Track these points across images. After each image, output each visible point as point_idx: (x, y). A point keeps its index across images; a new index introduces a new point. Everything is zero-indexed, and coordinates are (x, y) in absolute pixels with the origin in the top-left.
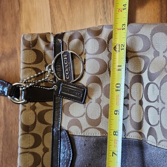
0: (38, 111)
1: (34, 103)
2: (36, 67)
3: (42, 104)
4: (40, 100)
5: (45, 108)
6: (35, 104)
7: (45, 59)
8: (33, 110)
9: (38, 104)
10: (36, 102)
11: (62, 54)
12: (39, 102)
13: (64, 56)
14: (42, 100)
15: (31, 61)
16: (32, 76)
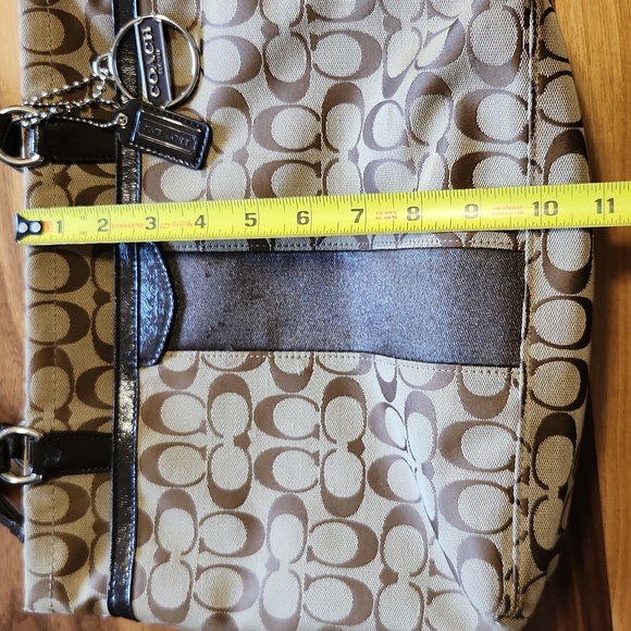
0: (75, 190)
1: (63, 166)
2: (65, 62)
3: (86, 170)
4: (80, 159)
6: (67, 168)
7: (89, 39)
8: (62, 187)
9: (75, 171)
10: (68, 163)
11: (139, 26)
12: (78, 163)
14: (87, 159)
15: (51, 45)
16: (56, 90)
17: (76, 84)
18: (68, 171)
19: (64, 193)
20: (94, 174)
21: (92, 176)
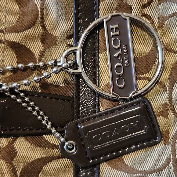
0: (20, 163)
1: (10, 139)
2: (17, 40)
3: (32, 143)
4: (28, 131)
5: (42, 153)
6: (13, 142)
7: (42, 19)
8: (7, 161)
9: (22, 143)
10: (16, 136)
12: (26, 136)
13: (111, 27)
14: (34, 131)
15: (5, 25)
16: (9, 67)
17: (30, 64)
18: (15, 145)
19: (9, 169)
20: (40, 146)
21: (38, 148)
